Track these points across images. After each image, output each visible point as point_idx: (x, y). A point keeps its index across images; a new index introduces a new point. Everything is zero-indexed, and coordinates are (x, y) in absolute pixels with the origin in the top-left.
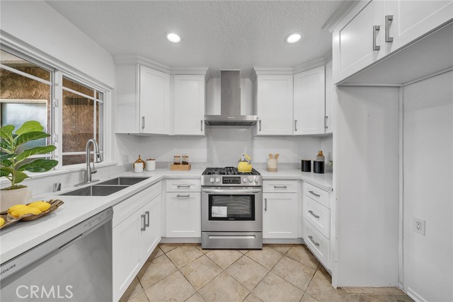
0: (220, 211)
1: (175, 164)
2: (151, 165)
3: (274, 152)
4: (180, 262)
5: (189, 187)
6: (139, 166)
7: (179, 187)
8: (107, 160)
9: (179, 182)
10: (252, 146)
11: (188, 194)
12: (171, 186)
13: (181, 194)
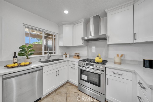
0: (85, 77)
1: (75, 56)
2: (68, 56)
3: (120, 53)
4: (69, 91)
5: (75, 65)
6: (64, 56)
7: (72, 64)
8: (57, 54)
9: (72, 63)
10: (108, 50)
11: (75, 67)
12: (70, 63)
13: (73, 67)
